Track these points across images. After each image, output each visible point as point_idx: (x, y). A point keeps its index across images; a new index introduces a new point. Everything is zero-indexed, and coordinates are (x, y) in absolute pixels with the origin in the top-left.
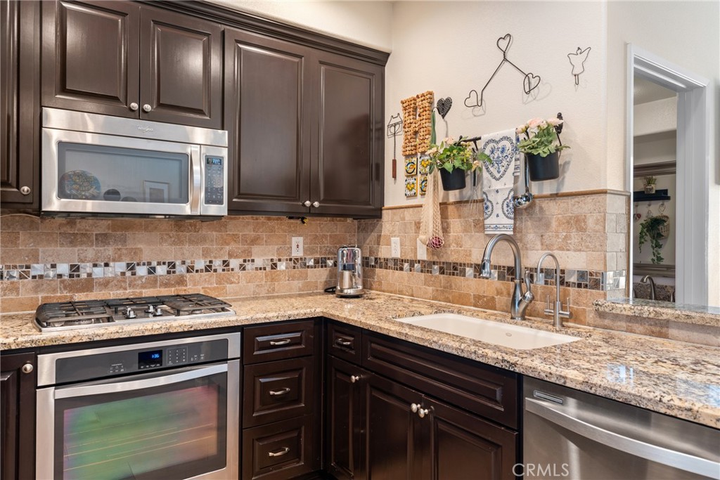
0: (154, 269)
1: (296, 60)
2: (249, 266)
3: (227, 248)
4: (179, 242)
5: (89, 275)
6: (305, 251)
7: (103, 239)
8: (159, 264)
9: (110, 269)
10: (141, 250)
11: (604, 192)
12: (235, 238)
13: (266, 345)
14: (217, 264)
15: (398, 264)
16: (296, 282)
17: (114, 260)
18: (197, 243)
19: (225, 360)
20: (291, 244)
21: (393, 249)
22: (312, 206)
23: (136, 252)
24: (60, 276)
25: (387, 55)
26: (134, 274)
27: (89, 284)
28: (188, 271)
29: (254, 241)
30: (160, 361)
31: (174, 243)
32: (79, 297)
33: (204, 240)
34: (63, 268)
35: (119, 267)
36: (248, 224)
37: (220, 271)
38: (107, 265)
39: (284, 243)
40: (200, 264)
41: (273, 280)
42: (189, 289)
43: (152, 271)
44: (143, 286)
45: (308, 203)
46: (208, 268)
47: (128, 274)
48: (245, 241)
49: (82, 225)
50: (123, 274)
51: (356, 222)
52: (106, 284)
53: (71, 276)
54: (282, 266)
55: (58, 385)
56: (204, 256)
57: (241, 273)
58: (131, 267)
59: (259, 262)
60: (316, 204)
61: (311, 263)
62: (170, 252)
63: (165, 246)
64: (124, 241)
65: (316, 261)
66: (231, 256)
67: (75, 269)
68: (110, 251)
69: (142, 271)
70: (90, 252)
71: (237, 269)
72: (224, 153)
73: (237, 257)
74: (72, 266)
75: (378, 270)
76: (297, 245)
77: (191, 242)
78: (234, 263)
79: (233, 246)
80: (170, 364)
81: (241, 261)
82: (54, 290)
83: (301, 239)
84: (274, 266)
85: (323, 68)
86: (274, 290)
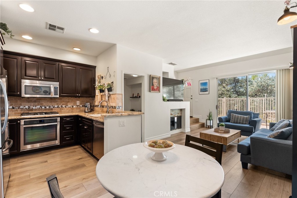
0: (46, 107)
1: (75, 68)
2: (67, 107)
3: (62, 103)
4: (51, 102)
5: (32, 108)
6: (80, 104)
7: (35, 102)
8: (47, 106)
9: (36, 107)
10: (43, 104)
11: (116, 94)
12: (64, 101)
13: (65, 120)
14: (60, 106)
15: (97, 106)
16: (78, 110)
17: (37, 105)
18: (55, 102)
19: (57, 122)
20: (76, 102)
21: (96, 104)
22: (78, 95)
23: (42, 104)
24: (26, 108)
25: (96, 66)
26: (42, 108)
27: (32, 110)
28: (53, 107)
29: (68, 102)
30: (44, 122)
31: (50, 102)
32: (30, 112)
33: (57, 102)
34: (27, 107)
35: (39, 107)
36: (67, 99)
37: (60, 107)
38: (36, 106)
39: (75, 102)
40: (56, 106)
41: (72, 109)
42: (54, 111)
43: (45, 107)
44: (44, 110)
45: (77, 95)
46: (58, 107)
47: (40, 108)
48: (66, 102)
49: (30, 99)
50: (39, 108)
51: (92, 98)
52: (36, 110)
53: (28, 108)
54: (74, 107)
55: (24, 125)
56: (57, 105)
57: (65, 108)
58: (41, 107)
59: (69, 106)
60: (79, 95)
61: (81, 106)
62: (50, 104)
63: (48, 103)
64: (39, 102)
65: (83, 106)
66: (63, 105)
67: (29, 107)
68: (36, 104)
69: (43, 107)
70: (32, 104)
71: (64, 107)
72: (58, 86)
73: (64, 105)
74: (28, 107)
75: (95, 107)
76: (78, 103)
77: (54, 102)
78: (63, 106)
79: (63, 103)
80: (46, 122)
81: (65, 106)
82: (25, 111)
83: (79, 102)
84: (73, 107)
85: (81, 69)
86: (73, 111)
